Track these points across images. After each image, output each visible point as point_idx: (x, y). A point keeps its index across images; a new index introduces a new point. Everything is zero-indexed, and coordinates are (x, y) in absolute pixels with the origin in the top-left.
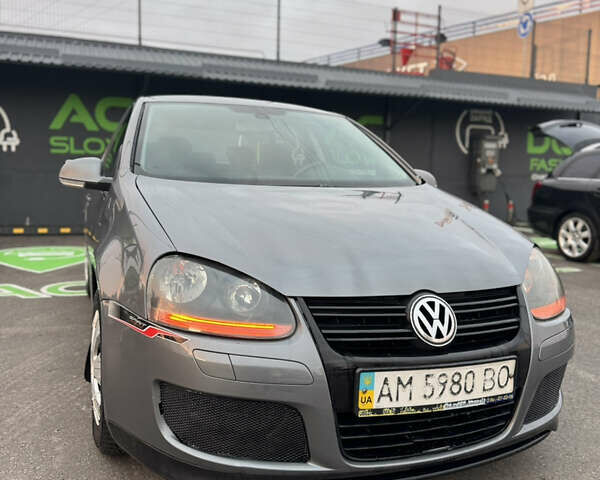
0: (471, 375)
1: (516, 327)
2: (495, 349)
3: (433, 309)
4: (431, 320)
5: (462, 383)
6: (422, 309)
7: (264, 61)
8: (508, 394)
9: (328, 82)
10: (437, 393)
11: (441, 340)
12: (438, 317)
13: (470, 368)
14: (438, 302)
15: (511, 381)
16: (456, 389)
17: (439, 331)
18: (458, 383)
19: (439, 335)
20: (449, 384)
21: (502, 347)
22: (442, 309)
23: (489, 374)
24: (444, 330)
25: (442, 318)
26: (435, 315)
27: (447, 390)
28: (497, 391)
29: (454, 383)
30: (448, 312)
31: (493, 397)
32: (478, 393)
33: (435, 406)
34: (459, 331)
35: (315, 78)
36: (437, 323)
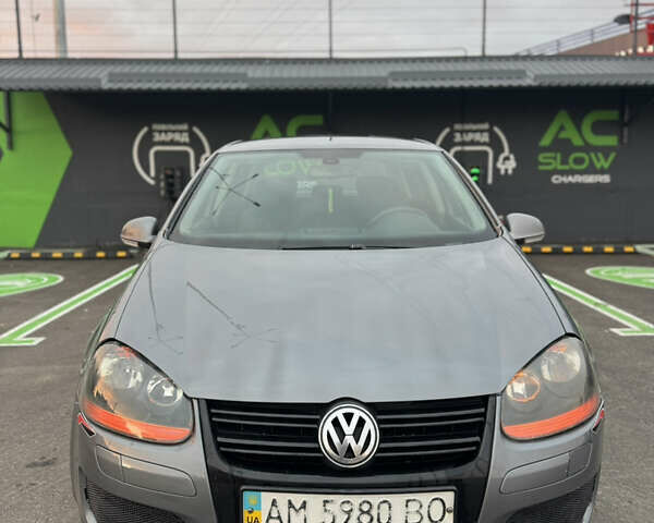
0: (385, 505)
1: (474, 448)
2: (427, 476)
3: (349, 422)
4: (342, 435)
5: (375, 512)
6: (336, 423)
7: (465, 59)
9: (536, 77)
10: (341, 521)
11: (351, 460)
12: (352, 433)
13: (384, 497)
14: (357, 414)
15: (449, 516)
16: (365, 519)
17: (349, 450)
18: (368, 512)
19: (349, 454)
20: (355, 513)
21: (441, 474)
22: (361, 422)
23: (413, 507)
24: (357, 449)
25: (357, 435)
26: (349, 429)
27: (353, 521)
29: (363, 512)
30: (369, 426)
34: (379, 450)
35: (521, 74)
36: (350, 440)
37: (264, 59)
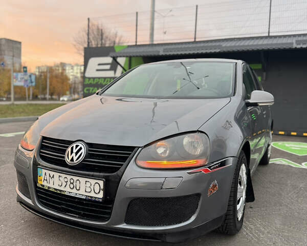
0: (78, 182)
3: (76, 148)
4: (72, 152)
5: (75, 184)
6: (72, 148)
8: (99, 198)
10: (64, 185)
11: (72, 162)
13: (78, 178)
14: (81, 145)
15: (102, 192)
16: (72, 186)
17: (72, 159)
18: (72, 183)
19: (72, 160)
20: (69, 183)
22: (81, 148)
23: (88, 184)
24: (75, 158)
25: (77, 153)
26: (75, 151)
27: (68, 186)
28: (93, 194)
29: (71, 183)
30: (83, 151)
31: (90, 197)
32: (82, 192)
33: (62, 191)
36: (74, 154)
37: (235, 38)
